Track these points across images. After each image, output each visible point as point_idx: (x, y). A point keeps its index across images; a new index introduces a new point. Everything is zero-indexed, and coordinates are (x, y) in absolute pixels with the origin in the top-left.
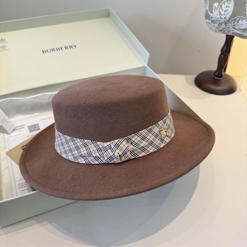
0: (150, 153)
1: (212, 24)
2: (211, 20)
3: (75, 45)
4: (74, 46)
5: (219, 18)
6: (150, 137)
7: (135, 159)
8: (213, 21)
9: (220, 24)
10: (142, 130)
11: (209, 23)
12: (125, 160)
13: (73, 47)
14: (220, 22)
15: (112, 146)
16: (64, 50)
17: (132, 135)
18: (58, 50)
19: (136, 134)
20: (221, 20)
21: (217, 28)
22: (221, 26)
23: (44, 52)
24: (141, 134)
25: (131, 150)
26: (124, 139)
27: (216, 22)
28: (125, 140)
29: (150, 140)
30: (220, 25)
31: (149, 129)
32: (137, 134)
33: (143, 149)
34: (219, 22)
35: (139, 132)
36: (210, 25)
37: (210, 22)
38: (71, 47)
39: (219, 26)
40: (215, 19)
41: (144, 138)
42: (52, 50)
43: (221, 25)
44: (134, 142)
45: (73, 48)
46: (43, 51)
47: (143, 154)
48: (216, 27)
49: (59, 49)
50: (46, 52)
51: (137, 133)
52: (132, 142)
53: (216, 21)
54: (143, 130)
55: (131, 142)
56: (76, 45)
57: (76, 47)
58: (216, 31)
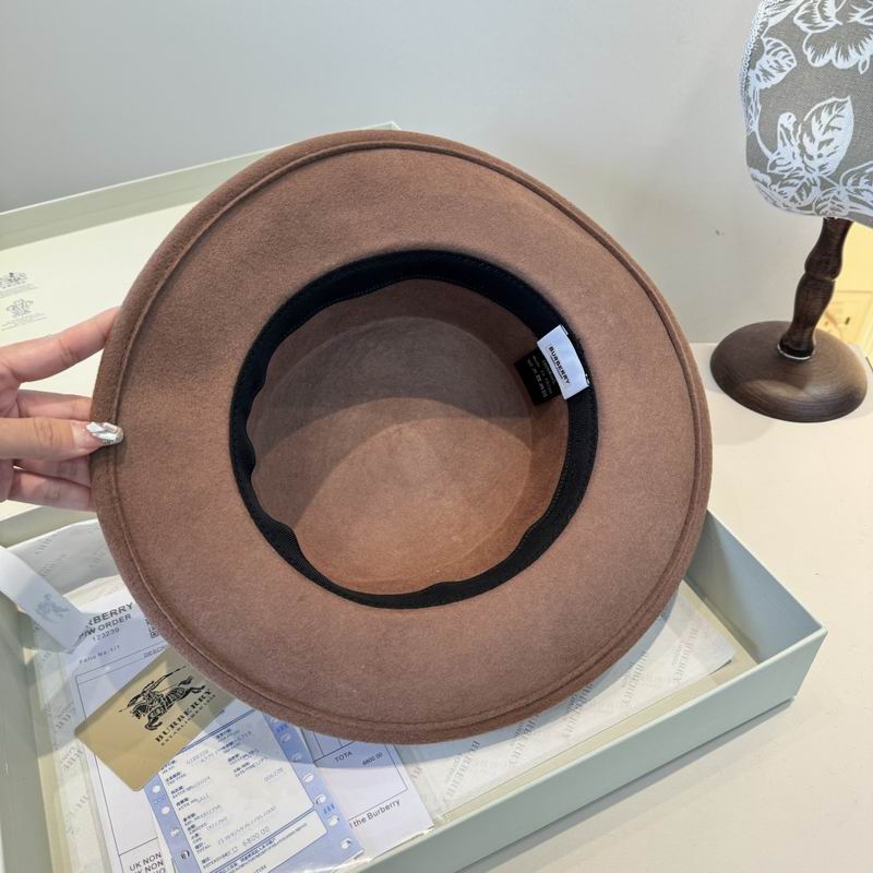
1: (776, 187)
2: (770, 175)
5: (799, 169)
8: (776, 179)
9: (806, 188)
11: (765, 184)
14: (805, 180)
20: (808, 175)
21: (793, 199)
22: (808, 196)
27: (791, 181)
30: (804, 193)
34: (800, 183)
36: (767, 190)
37: (768, 180)
39: (801, 196)
40: (787, 171)
43: (809, 191)
48: (790, 197)
53: (789, 177)
58: (788, 209)
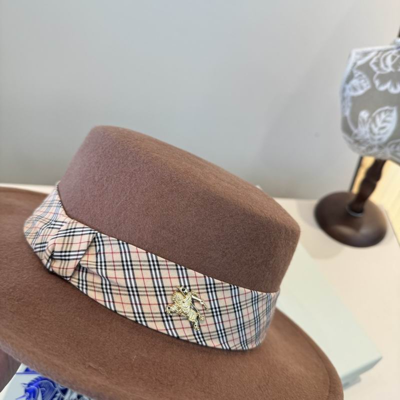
0: (113, 309)
6: (143, 278)
7: (77, 289)
10: (137, 246)
12: (56, 271)
15: (65, 227)
17: (111, 238)
19: (121, 242)
24: (129, 252)
25: (81, 262)
26: (92, 232)
28: (92, 235)
29: (135, 283)
31: (155, 259)
32: (122, 246)
33: (107, 286)
35: (127, 244)
41: (127, 265)
44: (102, 255)
47: (99, 297)
51: (123, 244)
52: (102, 251)
54: (139, 250)
55: (100, 250)
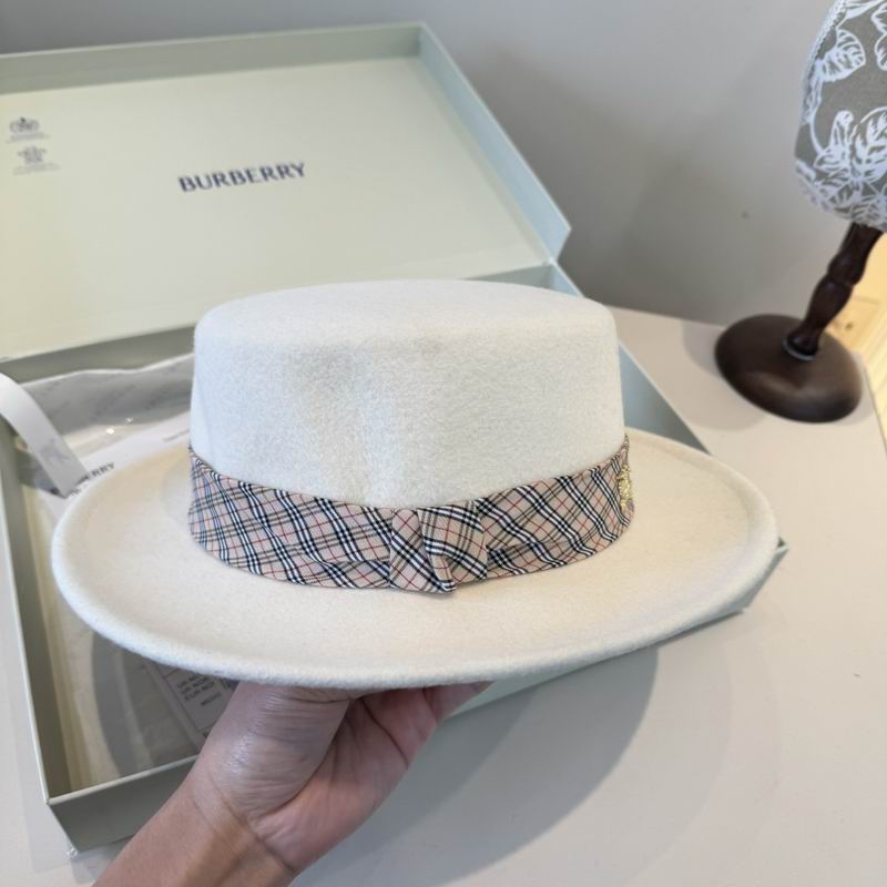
1: (819, 183)
2: (817, 171)
3: (297, 164)
4: (293, 166)
5: (845, 169)
8: (821, 175)
9: (848, 190)
11: (808, 178)
13: (292, 171)
14: (848, 182)
16: (259, 181)
18: (239, 180)
20: (852, 178)
21: (833, 200)
22: (848, 198)
23: (188, 187)
27: (835, 181)
30: (845, 195)
34: (844, 184)
36: (809, 185)
37: (813, 175)
38: (284, 171)
39: (841, 197)
40: (834, 170)
42: (215, 176)
43: (850, 194)
45: (291, 176)
46: (182, 181)
48: (830, 197)
49: (240, 175)
50: (194, 187)
53: (835, 176)
56: (302, 165)
57: (304, 170)
